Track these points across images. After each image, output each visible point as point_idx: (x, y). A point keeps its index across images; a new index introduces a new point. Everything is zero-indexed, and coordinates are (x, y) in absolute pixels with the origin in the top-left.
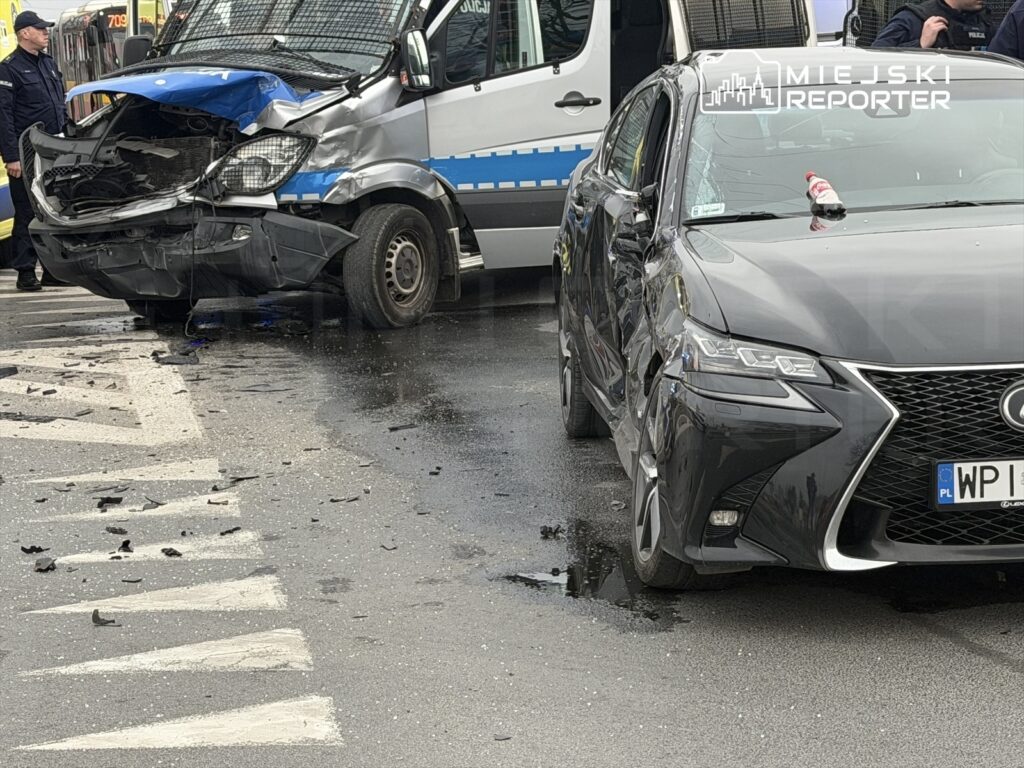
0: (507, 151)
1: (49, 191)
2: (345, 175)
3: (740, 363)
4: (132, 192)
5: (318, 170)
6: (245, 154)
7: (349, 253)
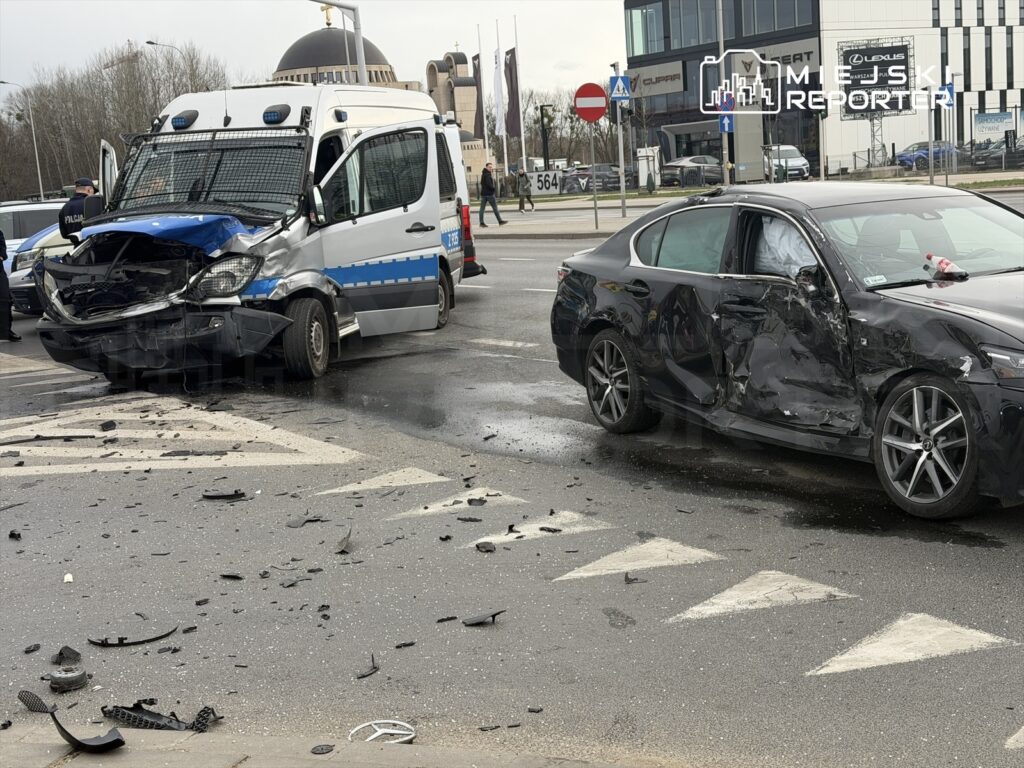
1: (65, 302)
2: (281, 281)
5: (265, 278)
6: (216, 270)
7: (288, 331)
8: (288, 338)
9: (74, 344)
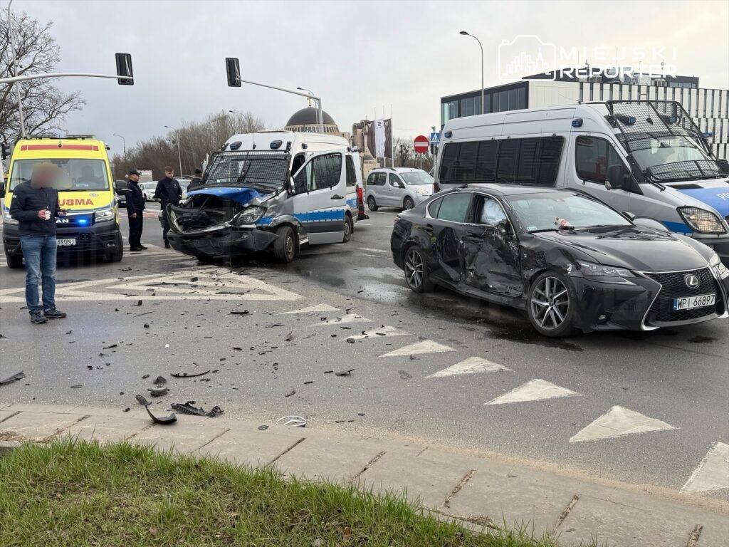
0: (317, 211)
2: (274, 219)
3: (603, 272)
5: (268, 217)
6: (246, 212)
7: (276, 241)
8: (276, 244)
9: (183, 243)
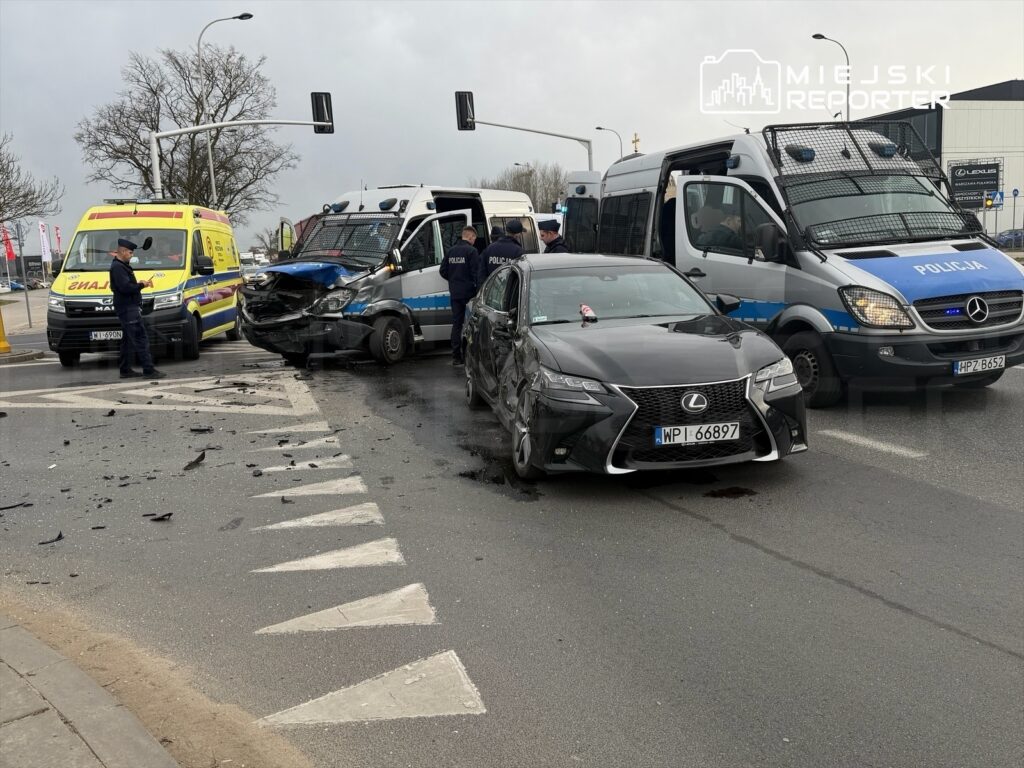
0: (432, 295)
1: (249, 311)
2: (370, 305)
3: (566, 385)
4: (284, 311)
5: (358, 303)
6: (329, 297)
7: (372, 336)
8: (372, 339)
9: (256, 336)
